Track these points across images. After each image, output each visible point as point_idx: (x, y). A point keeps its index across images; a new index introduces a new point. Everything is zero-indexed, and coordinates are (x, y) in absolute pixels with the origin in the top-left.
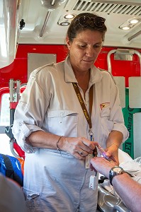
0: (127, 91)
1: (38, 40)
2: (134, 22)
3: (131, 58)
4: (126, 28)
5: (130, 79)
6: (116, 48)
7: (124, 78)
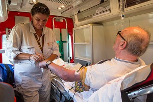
0: (61, 34)
1: (20, 10)
2: (63, 6)
3: (62, 21)
4: (60, 9)
5: (62, 29)
6: (56, 16)
7: (59, 29)
